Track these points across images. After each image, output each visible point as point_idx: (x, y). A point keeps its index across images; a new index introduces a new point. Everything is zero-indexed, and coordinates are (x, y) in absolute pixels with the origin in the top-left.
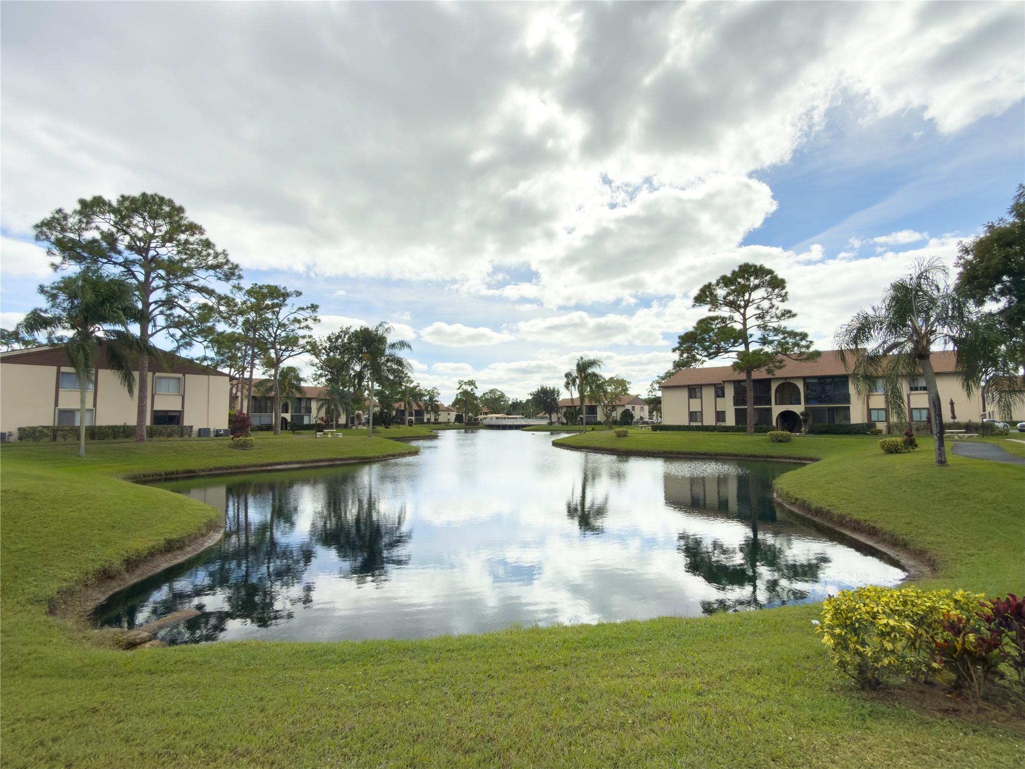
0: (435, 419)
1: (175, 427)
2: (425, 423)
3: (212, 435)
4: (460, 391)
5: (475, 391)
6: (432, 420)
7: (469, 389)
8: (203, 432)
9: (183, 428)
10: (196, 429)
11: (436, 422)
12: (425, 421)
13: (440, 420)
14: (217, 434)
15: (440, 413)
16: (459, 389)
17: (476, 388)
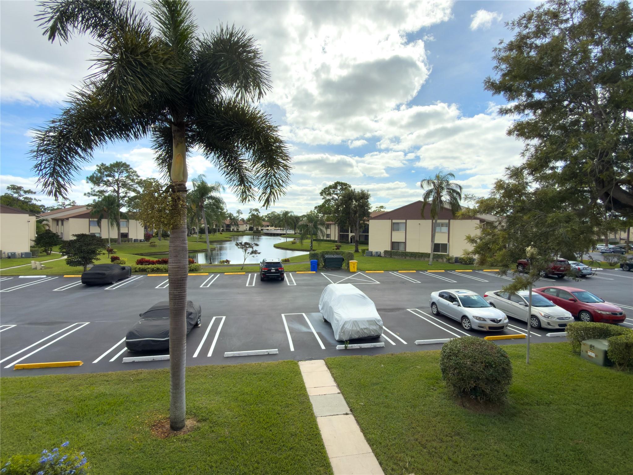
0: (237, 229)
1: (126, 239)
2: (231, 231)
3: (139, 241)
4: (251, 214)
5: (259, 214)
6: (235, 230)
7: (256, 214)
8: (136, 241)
9: (128, 239)
10: (133, 239)
11: (238, 231)
12: (231, 230)
13: (240, 230)
14: (141, 241)
15: (240, 226)
16: (250, 213)
17: (260, 213)
